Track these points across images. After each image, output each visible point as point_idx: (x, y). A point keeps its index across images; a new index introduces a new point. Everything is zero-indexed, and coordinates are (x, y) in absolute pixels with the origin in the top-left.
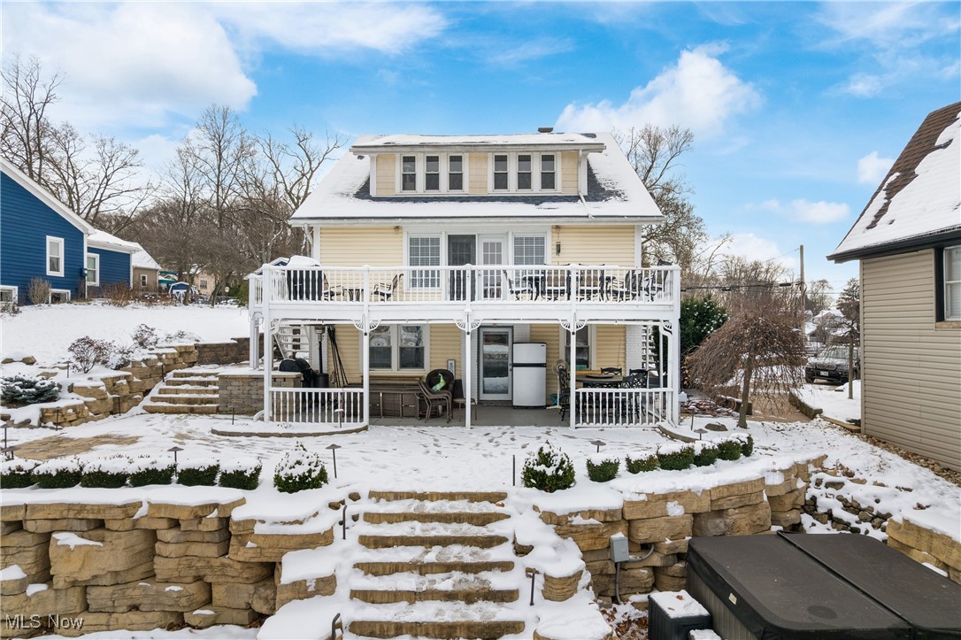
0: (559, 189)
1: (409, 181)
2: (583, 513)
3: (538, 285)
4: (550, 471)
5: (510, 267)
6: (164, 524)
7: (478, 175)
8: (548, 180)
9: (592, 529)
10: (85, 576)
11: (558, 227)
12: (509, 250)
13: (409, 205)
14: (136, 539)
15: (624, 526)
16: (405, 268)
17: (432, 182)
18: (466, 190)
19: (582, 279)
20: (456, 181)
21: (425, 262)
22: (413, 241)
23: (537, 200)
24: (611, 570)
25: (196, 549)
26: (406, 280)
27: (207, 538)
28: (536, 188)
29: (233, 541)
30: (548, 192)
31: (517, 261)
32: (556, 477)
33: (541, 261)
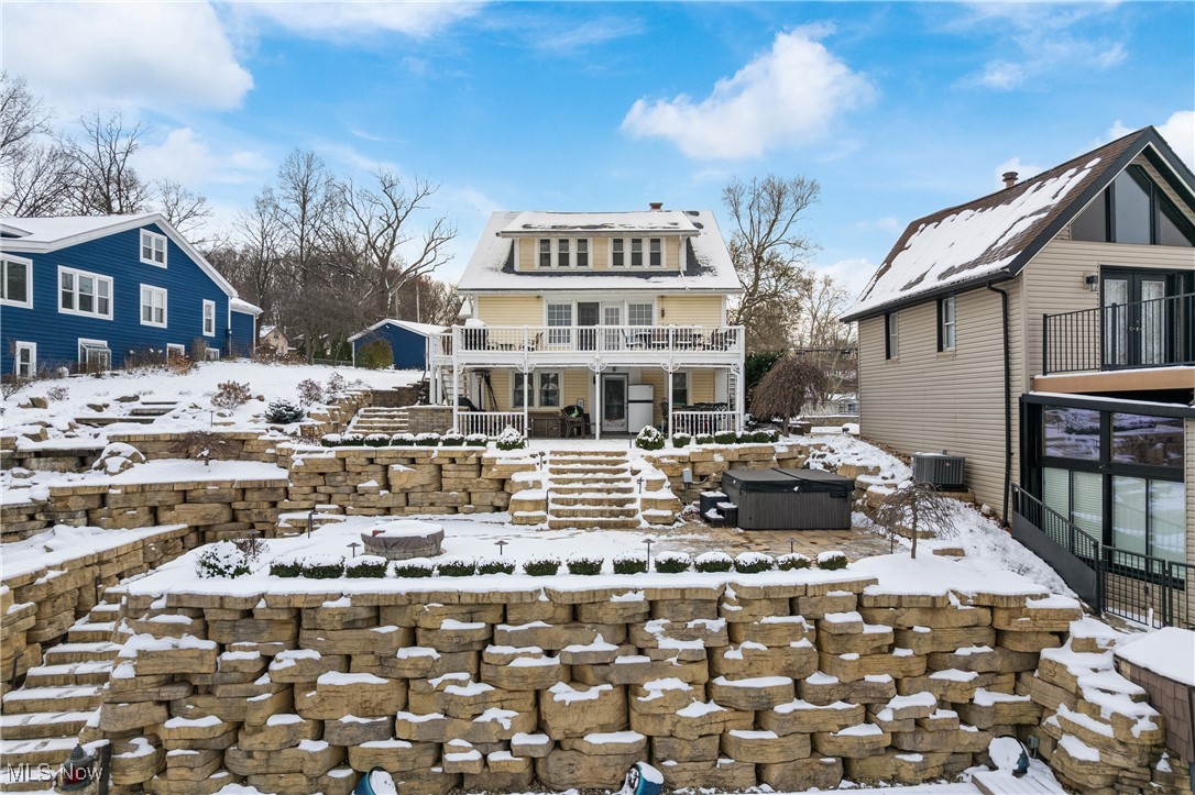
0: (664, 266)
1: (545, 259)
2: (668, 457)
3: (648, 340)
4: (650, 440)
5: (625, 325)
6: (447, 461)
7: (600, 254)
8: (656, 259)
9: (672, 465)
10: (408, 486)
11: (662, 297)
12: (625, 314)
13: (546, 278)
14: (432, 468)
15: (690, 465)
16: (544, 327)
17: (564, 259)
18: (591, 267)
19: (677, 336)
20: (582, 259)
21: (560, 323)
22: (551, 307)
23: (646, 275)
24: (683, 487)
25: (464, 474)
26: (546, 337)
27: (470, 468)
28: (646, 265)
29: (484, 469)
30: (656, 268)
31: (631, 323)
32: (654, 443)
33: (650, 323)
